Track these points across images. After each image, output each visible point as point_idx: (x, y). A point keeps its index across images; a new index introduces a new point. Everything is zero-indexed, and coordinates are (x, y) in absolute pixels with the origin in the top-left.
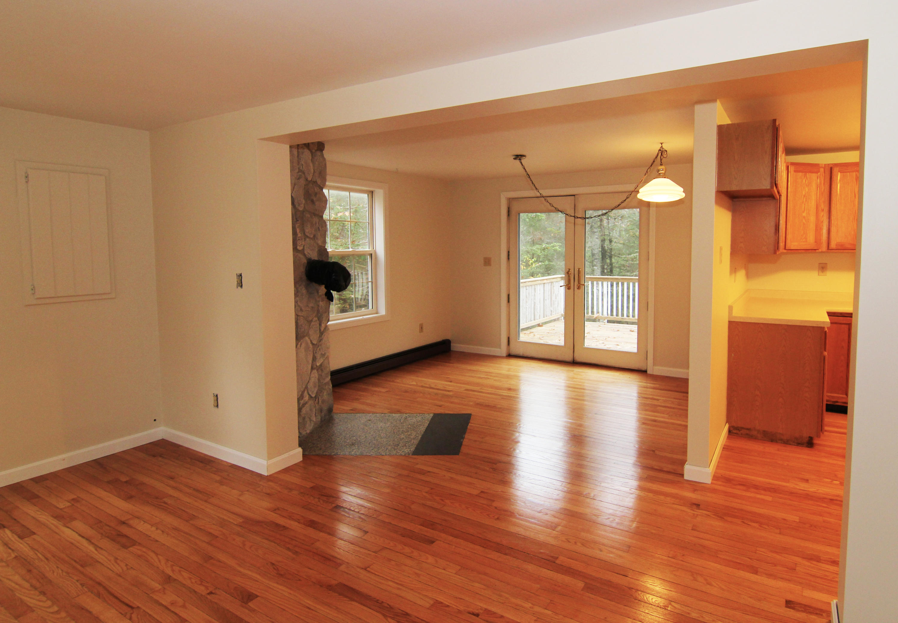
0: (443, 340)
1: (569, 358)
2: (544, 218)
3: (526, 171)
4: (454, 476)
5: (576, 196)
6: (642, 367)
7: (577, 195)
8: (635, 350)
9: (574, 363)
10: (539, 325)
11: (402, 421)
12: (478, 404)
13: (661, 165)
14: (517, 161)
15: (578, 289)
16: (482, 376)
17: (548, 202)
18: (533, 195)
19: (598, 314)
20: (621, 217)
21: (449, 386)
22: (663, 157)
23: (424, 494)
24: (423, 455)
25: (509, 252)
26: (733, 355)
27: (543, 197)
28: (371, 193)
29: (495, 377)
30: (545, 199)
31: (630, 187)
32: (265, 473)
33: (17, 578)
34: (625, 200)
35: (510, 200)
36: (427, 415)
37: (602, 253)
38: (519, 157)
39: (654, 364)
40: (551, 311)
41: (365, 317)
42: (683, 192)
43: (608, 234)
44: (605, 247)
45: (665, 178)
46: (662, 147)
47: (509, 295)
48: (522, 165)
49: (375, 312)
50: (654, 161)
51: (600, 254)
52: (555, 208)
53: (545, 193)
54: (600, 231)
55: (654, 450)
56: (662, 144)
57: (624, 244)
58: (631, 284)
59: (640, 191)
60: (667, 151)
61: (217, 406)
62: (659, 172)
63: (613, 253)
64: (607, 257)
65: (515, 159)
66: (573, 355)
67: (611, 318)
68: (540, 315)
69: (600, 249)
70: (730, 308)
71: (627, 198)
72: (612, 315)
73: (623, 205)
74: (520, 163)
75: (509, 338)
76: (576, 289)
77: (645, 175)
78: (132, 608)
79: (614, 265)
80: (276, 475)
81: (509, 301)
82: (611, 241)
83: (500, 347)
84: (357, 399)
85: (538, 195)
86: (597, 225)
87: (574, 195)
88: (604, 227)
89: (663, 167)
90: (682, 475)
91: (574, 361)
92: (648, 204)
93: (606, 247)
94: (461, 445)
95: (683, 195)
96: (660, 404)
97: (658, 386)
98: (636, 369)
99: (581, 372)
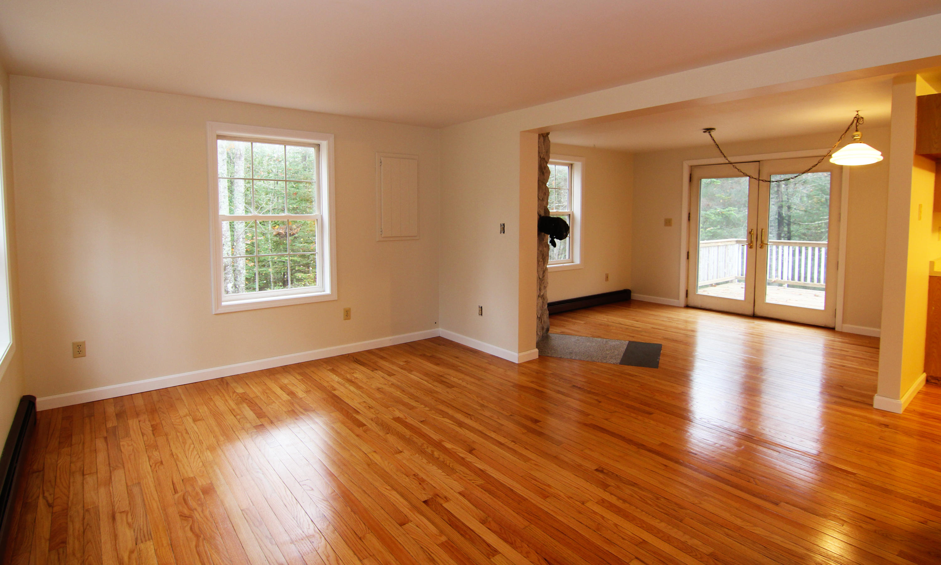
0: (624, 290)
1: (749, 311)
2: (720, 184)
3: (715, 142)
4: (658, 380)
5: (760, 162)
6: (830, 324)
7: (762, 161)
8: (823, 308)
9: (754, 316)
10: (712, 285)
11: (604, 343)
12: (665, 338)
13: (857, 131)
14: (707, 134)
15: (760, 248)
16: (665, 320)
17: (736, 168)
18: (722, 162)
19: (777, 278)
20: (804, 182)
21: (637, 324)
22: (859, 124)
23: (637, 388)
24: (628, 365)
25: (689, 214)
26: (933, 308)
27: (731, 163)
28: (571, 166)
29: (676, 321)
30: (733, 166)
31: (824, 152)
32: (516, 362)
33: (398, 393)
34: (817, 165)
35: (692, 168)
36: (624, 342)
37: (779, 220)
38: (708, 130)
39: (844, 321)
40: (725, 273)
41: (564, 264)
42: (881, 155)
43: (786, 200)
44: (782, 213)
45: (861, 143)
46: (857, 115)
47: (688, 253)
48: (712, 137)
49: (570, 261)
50: (849, 128)
51: (777, 221)
52: (744, 173)
53: (732, 159)
54: (777, 197)
55: (842, 385)
56: (857, 111)
57: (805, 211)
58: (817, 249)
59: (833, 155)
60: (864, 118)
61: (482, 315)
62: (854, 138)
63: (791, 221)
64: (785, 224)
65: (704, 132)
66: (753, 309)
67: (792, 282)
68: (713, 276)
69: (777, 217)
70: (932, 264)
71: (819, 162)
72: (793, 278)
73: (814, 168)
74: (709, 136)
75: (687, 291)
76: (758, 248)
77: (839, 141)
78: (470, 415)
79: (792, 233)
80: (524, 364)
81: (688, 258)
82: (789, 208)
83: (678, 299)
84: (564, 326)
85: (727, 162)
86: (774, 190)
87: (759, 161)
88: (781, 193)
89: (858, 133)
90: (872, 405)
91: (754, 314)
92: (841, 167)
93: (784, 214)
94: (658, 363)
95: (881, 158)
96: (848, 354)
97: (847, 341)
98: (823, 326)
99: (763, 324)
